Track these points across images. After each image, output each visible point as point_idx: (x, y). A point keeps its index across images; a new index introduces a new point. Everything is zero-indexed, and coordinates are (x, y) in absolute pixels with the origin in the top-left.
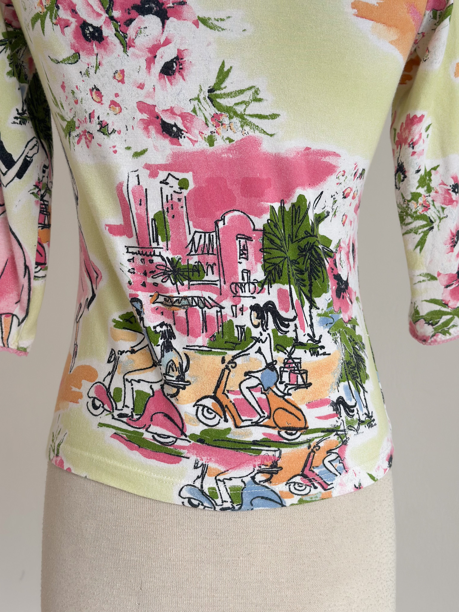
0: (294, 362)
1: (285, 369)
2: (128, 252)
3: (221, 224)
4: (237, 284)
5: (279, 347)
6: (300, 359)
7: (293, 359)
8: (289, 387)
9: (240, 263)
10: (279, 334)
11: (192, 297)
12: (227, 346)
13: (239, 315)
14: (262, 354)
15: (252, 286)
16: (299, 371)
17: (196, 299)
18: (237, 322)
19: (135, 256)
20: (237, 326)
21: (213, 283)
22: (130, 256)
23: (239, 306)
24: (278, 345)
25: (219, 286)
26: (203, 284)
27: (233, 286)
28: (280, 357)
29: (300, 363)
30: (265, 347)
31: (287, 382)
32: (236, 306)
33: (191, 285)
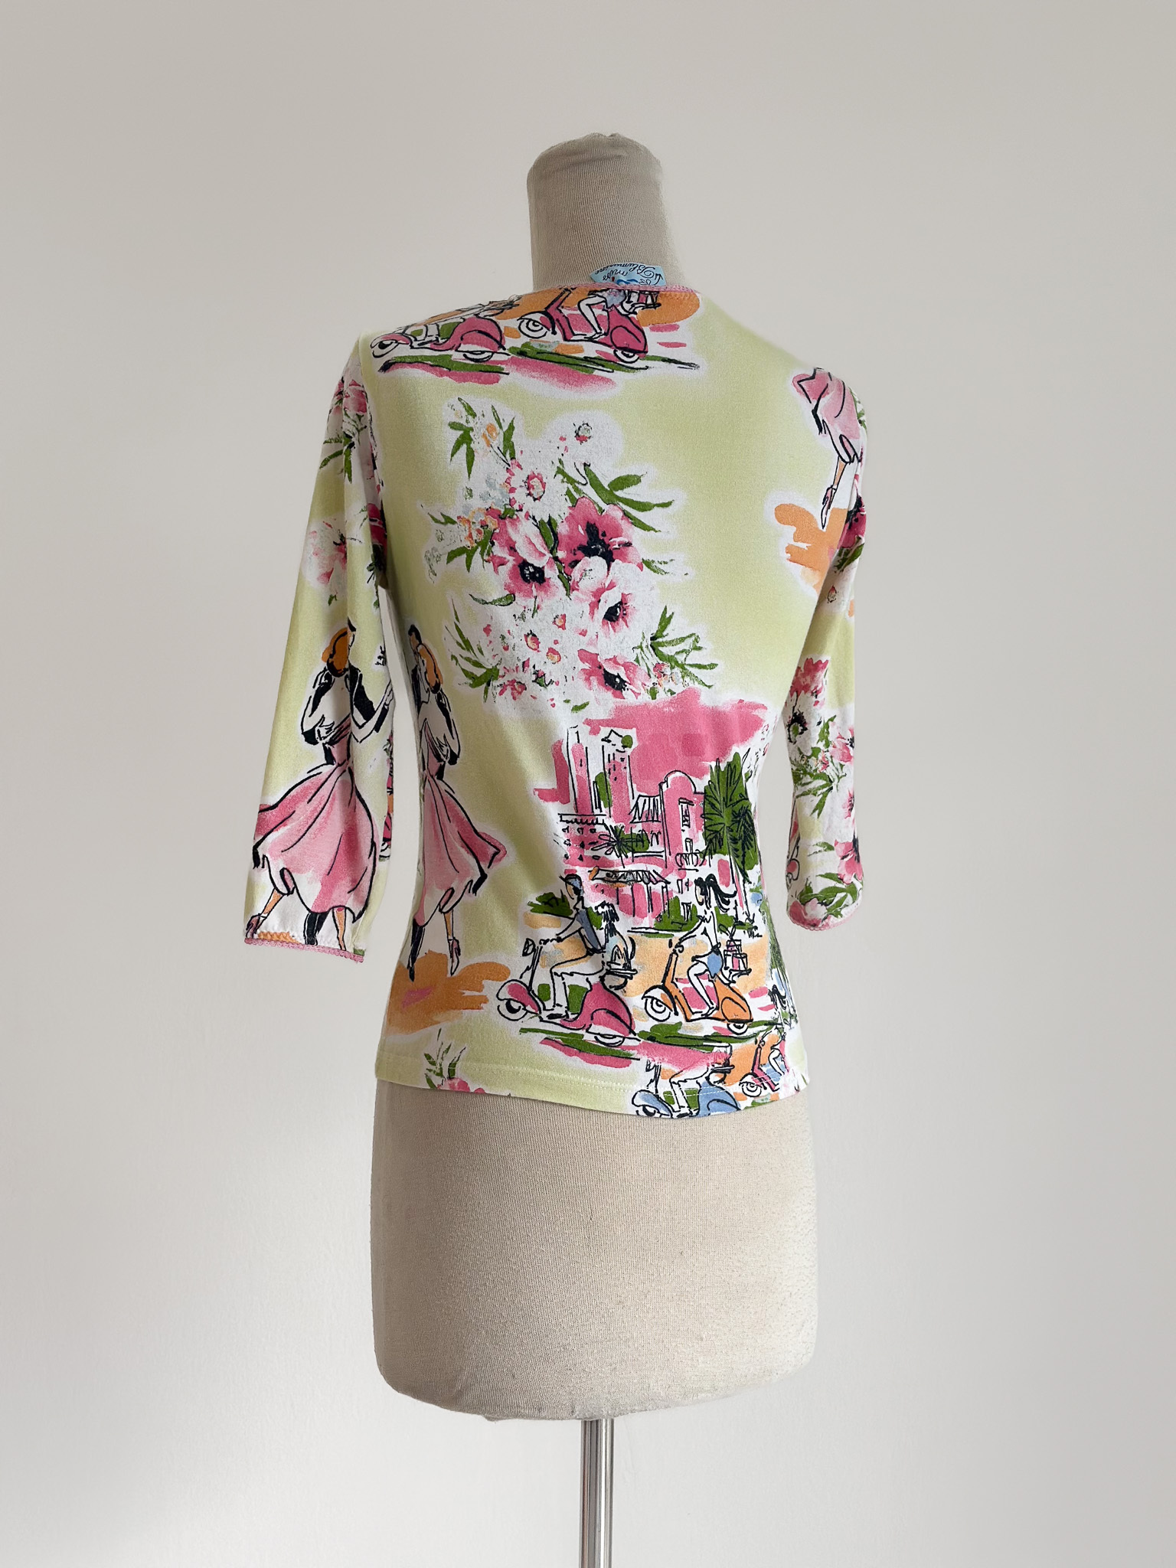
0: (736, 945)
1: (729, 953)
2: (561, 821)
3: (664, 786)
4: (682, 855)
5: (722, 928)
6: (740, 940)
7: (734, 941)
8: (734, 973)
9: (683, 831)
10: (721, 913)
11: (637, 871)
12: (673, 927)
13: (685, 891)
14: (707, 935)
15: (695, 857)
16: (741, 954)
17: (640, 873)
18: (683, 899)
19: (570, 824)
20: (683, 904)
21: (658, 854)
22: (564, 825)
23: (685, 880)
24: (721, 925)
25: (664, 858)
26: (647, 856)
27: (678, 857)
28: (724, 938)
29: (740, 945)
30: (710, 927)
31: (731, 967)
32: (681, 880)
33: (636, 857)
